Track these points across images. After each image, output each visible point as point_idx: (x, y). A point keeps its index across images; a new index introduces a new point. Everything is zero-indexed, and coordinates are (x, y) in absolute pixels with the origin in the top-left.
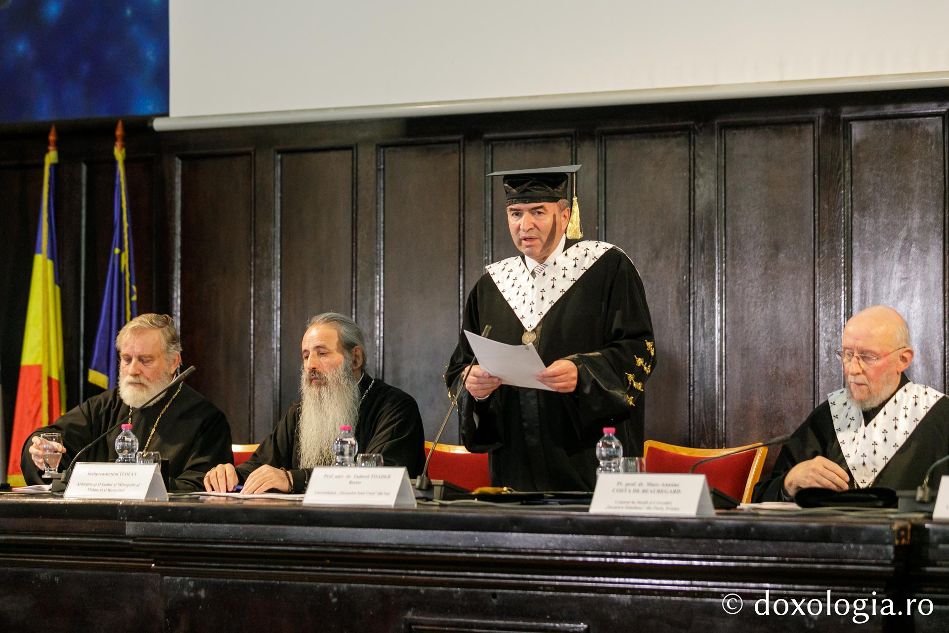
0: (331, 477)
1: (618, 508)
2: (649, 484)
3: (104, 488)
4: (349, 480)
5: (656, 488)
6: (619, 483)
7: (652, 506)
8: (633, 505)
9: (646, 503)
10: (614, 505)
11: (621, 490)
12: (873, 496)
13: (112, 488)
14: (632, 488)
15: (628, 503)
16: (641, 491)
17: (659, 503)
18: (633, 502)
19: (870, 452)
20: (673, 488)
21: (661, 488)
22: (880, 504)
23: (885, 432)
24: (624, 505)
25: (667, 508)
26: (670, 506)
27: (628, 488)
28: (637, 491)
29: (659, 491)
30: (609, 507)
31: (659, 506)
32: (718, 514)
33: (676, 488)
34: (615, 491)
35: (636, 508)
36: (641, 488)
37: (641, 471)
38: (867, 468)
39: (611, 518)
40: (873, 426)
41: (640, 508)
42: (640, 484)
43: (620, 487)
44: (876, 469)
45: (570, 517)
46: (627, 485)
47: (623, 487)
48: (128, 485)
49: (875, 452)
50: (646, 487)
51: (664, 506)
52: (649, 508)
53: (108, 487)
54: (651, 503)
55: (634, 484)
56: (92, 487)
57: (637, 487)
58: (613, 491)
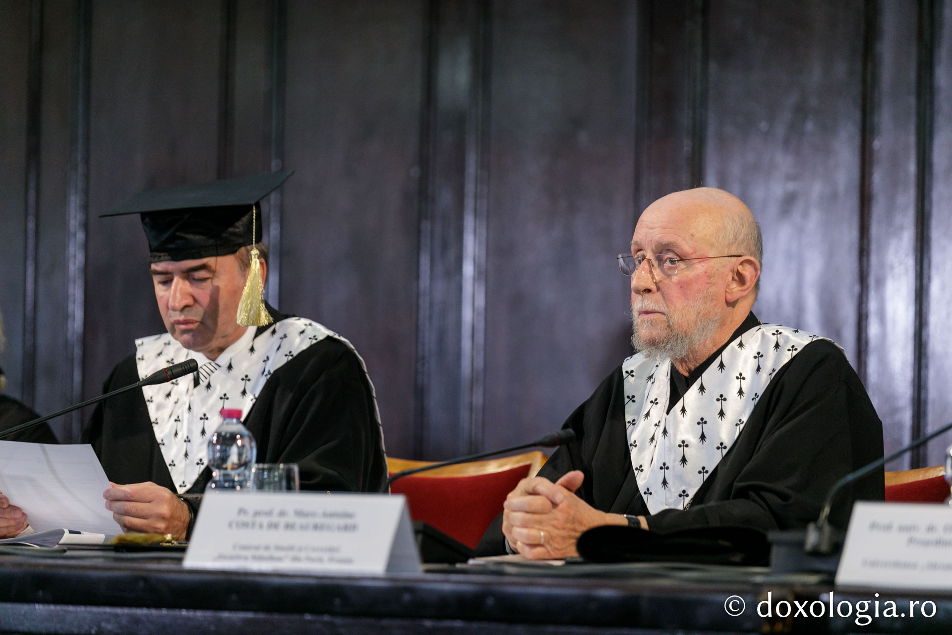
1: (238, 557)
2: (299, 513)
5: (311, 521)
6: (242, 511)
7: (303, 555)
8: (266, 554)
9: (291, 548)
10: (229, 551)
11: (245, 525)
12: (726, 543)
14: (265, 520)
15: (257, 548)
16: (282, 526)
17: (315, 549)
18: (267, 548)
19: (675, 461)
20: (342, 522)
21: (319, 520)
22: (737, 558)
23: (702, 422)
24: (249, 553)
25: (331, 560)
26: (336, 555)
27: (259, 519)
29: (316, 527)
30: (221, 557)
31: (315, 555)
32: (428, 571)
33: (348, 521)
34: (234, 525)
35: (271, 558)
36: (283, 521)
37: (289, 488)
38: (670, 490)
39: (221, 577)
40: (679, 413)
41: (279, 559)
42: (282, 514)
43: (243, 518)
44: (688, 492)
45: (144, 574)
46: (257, 514)
47: (248, 519)
49: (684, 460)
50: (291, 518)
51: (326, 556)
52: (296, 559)
54: (300, 549)
55: (269, 513)
57: (275, 519)
58: (230, 525)
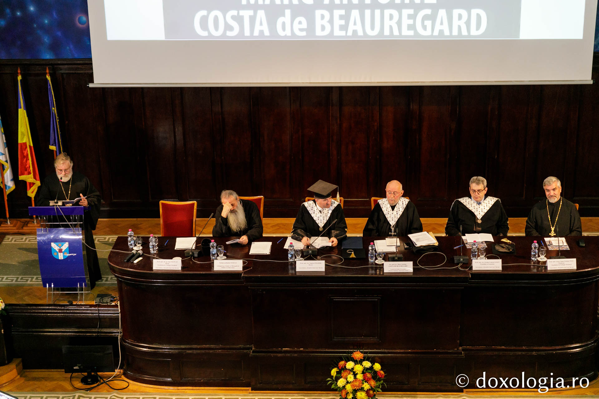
0: (302, 263)
2: (398, 264)
3: (227, 267)
4: (308, 264)
11: (391, 266)
13: (230, 267)
18: (395, 269)
19: (394, 217)
20: (405, 265)
21: (402, 265)
24: (393, 270)
25: (405, 271)
28: (396, 266)
29: (401, 266)
30: (389, 271)
31: (402, 270)
34: (389, 266)
48: (235, 266)
53: (228, 267)
56: (223, 267)
57: (395, 265)
